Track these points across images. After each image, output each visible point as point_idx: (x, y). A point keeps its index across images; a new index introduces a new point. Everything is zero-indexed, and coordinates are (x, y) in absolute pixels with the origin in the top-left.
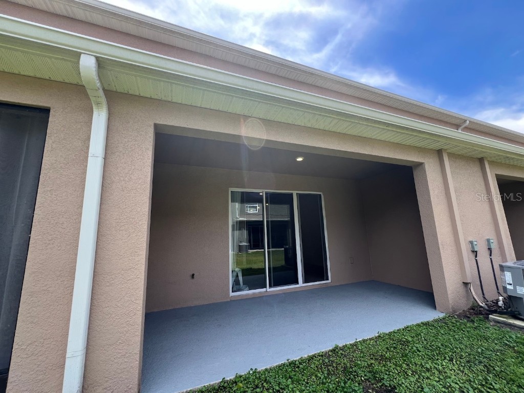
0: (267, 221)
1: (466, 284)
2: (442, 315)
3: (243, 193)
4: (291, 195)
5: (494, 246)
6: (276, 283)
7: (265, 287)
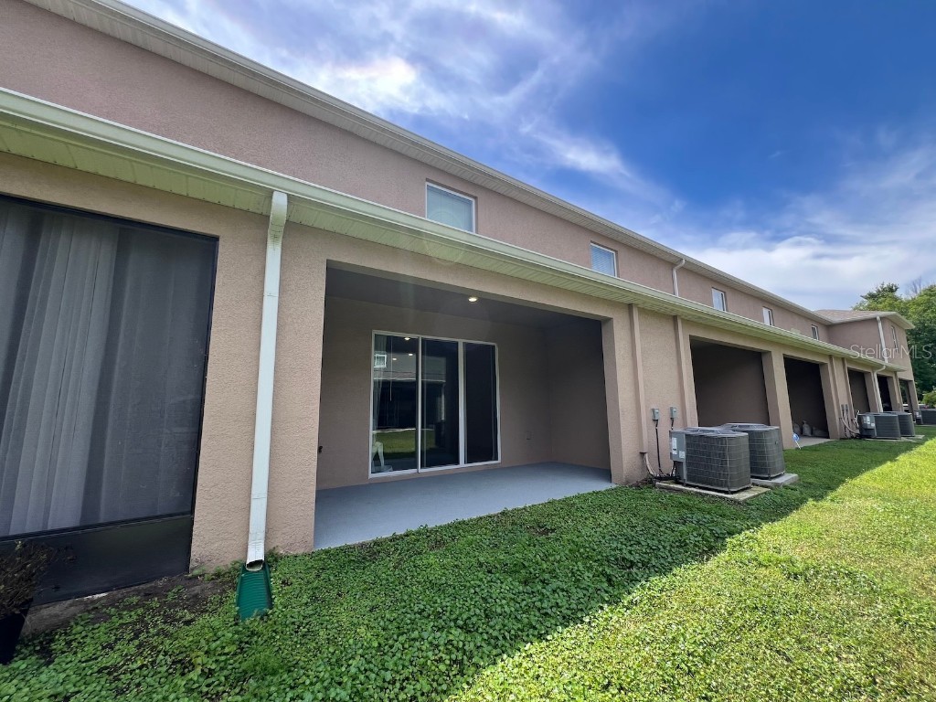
0: (422, 382)
1: (643, 454)
2: (614, 486)
3: (389, 338)
4: (457, 343)
5: (678, 415)
6: (428, 463)
7: (416, 467)
